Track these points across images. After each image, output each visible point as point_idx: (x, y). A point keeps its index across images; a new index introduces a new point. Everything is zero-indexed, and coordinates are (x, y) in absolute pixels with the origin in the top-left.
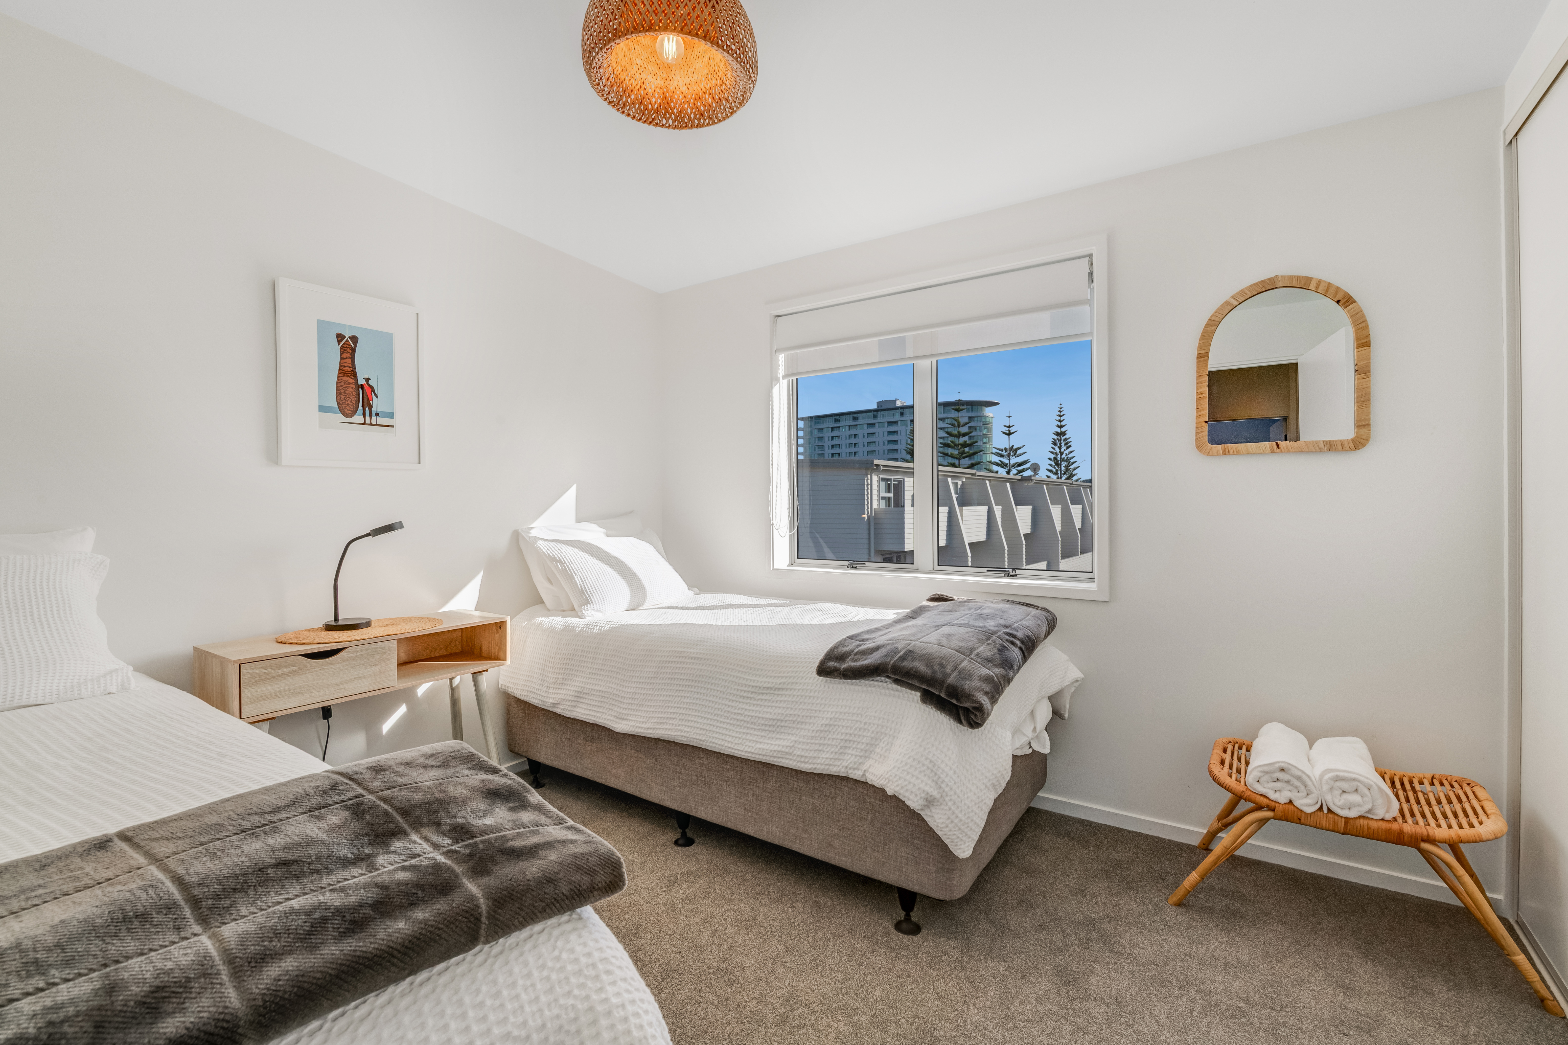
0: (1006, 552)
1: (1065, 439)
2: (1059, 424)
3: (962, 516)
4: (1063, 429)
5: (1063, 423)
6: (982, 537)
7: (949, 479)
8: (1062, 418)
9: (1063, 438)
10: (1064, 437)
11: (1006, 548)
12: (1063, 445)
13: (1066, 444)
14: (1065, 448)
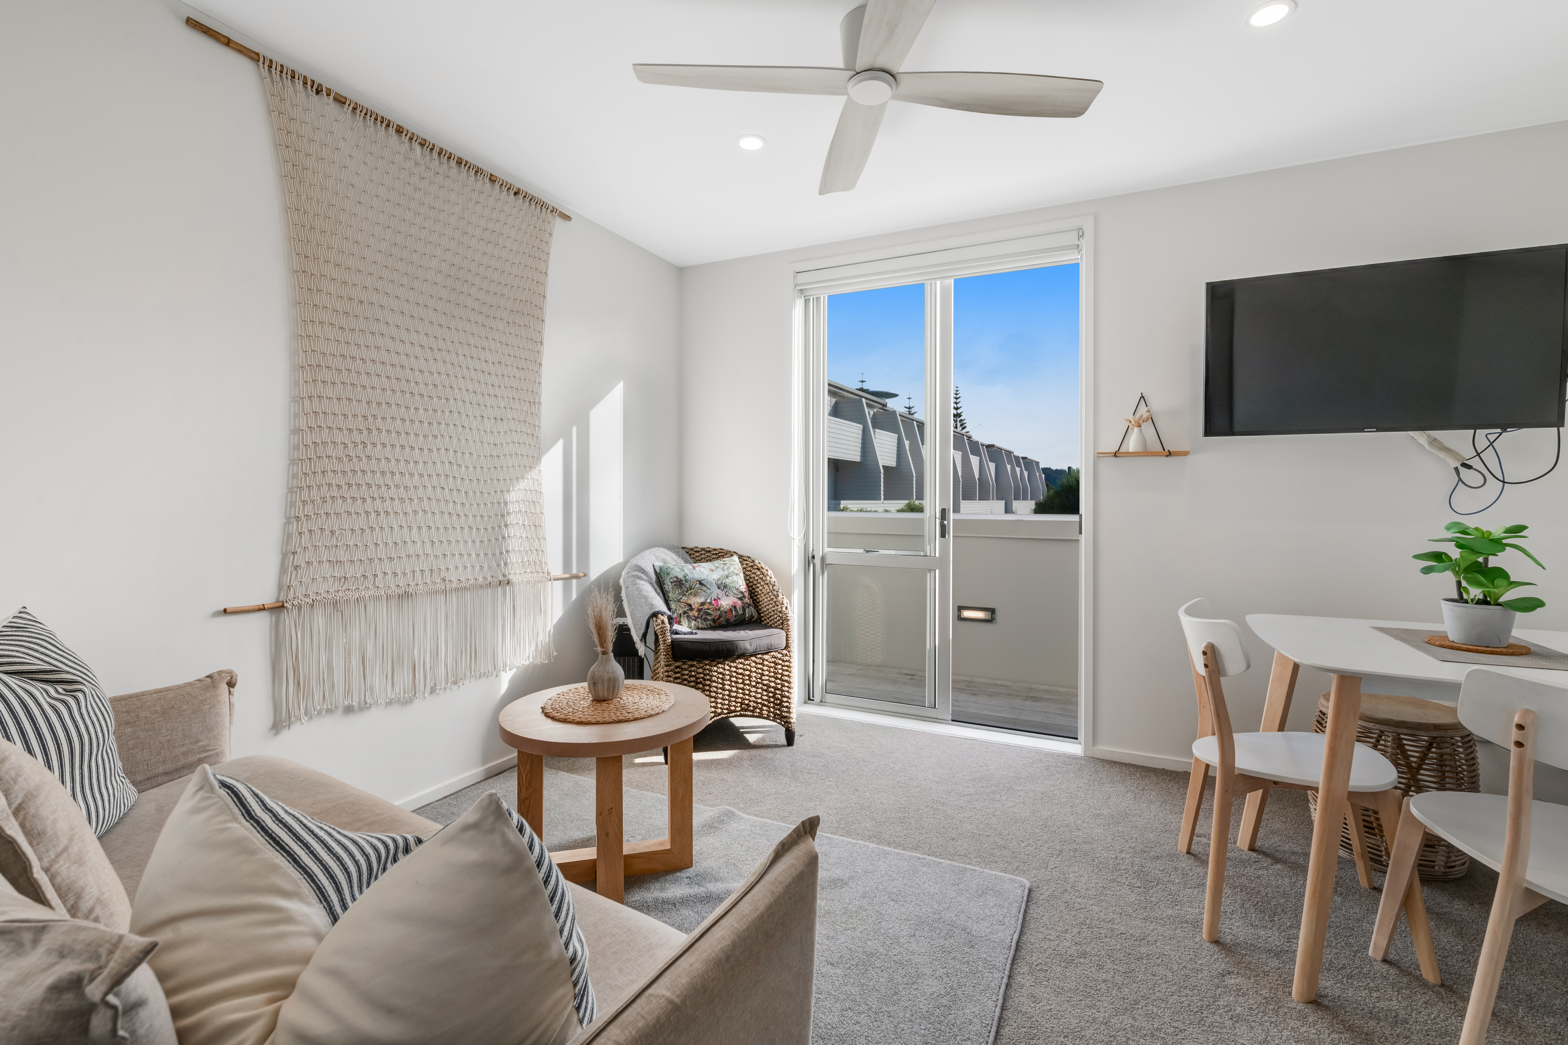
0: (914, 478)
1: (961, 421)
2: (955, 406)
3: (874, 434)
4: (959, 411)
5: (959, 405)
6: (893, 463)
7: (864, 400)
8: (958, 401)
9: (958, 419)
10: (960, 419)
11: (915, 475)
12: (958, 426)
13: (961, 425)
14: (961, 429)
